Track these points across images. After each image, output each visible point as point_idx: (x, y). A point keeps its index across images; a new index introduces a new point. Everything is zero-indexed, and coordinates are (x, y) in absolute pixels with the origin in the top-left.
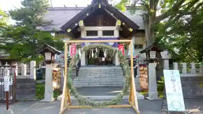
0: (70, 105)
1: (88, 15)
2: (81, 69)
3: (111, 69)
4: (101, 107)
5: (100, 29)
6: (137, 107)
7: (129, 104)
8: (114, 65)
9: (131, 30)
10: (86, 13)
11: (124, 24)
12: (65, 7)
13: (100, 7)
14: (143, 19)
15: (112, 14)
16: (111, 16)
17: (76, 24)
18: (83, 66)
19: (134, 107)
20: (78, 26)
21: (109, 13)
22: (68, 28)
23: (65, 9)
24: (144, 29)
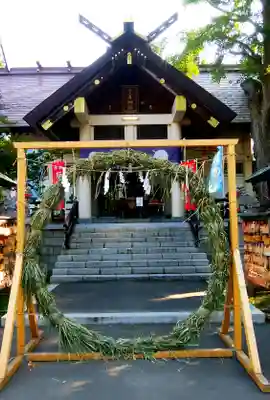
0: (34, 349)
1: (97, 82)
2: (78, 227)
3: (161, 229)
4: (134, 357)
5: (130, 121)
6: (255, 363)
7: (225, 345)
8: (169, 217)
9: (214, 122)
10: (92, 78)
11: (194, 106)
12: (40, 67)
13: (129, 62)
14: (246, 92)
15: (162, 81)
16: (160, 85)
17: (66, 108)
18: (85, 221)
19: (242, 356)
20: (71, 113)
21: (154, 76)
22: (44, 119)
23: (40, 72)
24: (248, 119)
